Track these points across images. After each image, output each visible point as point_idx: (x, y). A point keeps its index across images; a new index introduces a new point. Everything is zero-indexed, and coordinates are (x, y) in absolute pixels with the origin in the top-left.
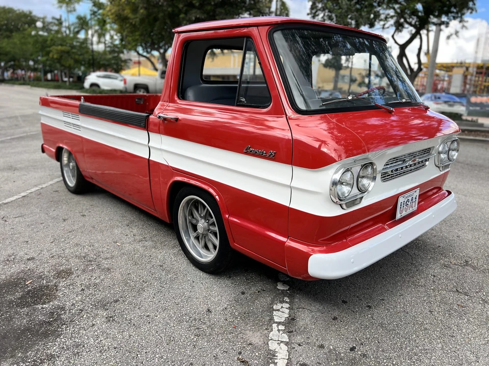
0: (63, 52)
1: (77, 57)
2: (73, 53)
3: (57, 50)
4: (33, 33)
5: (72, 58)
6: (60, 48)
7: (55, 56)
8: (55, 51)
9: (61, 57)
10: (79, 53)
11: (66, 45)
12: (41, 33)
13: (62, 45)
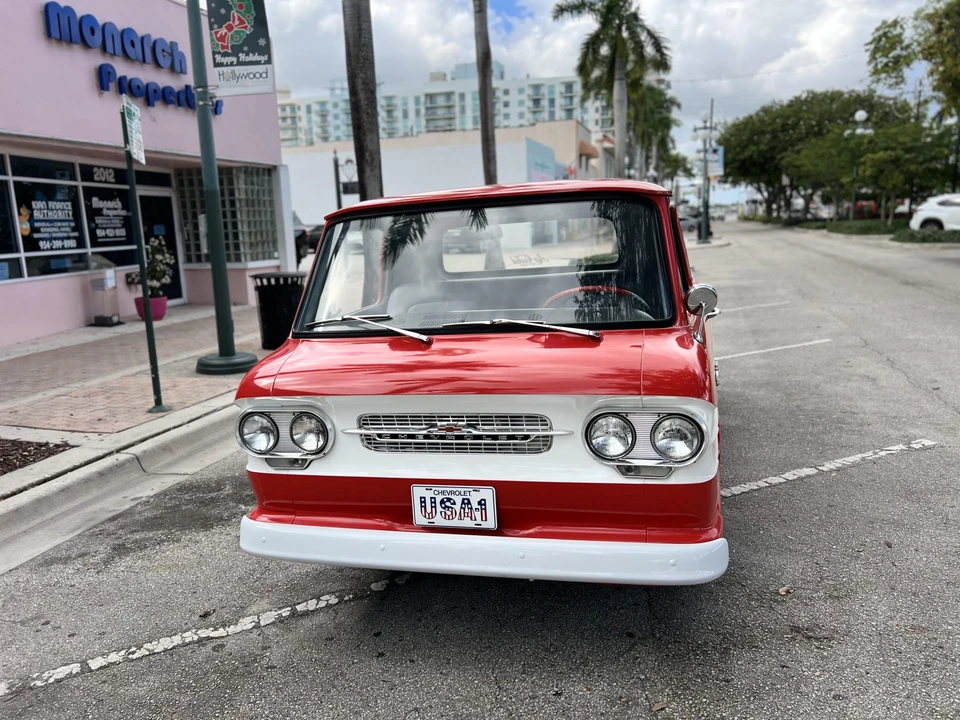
0: (885, 162)
1: (913, 167)
2: (907, 160)
3: (873, 160)
4: (847, 132)
5: (902, 172)
6: (881, 154)
7: (868, 173)
8: (869, 163)
9: (882, 171)
10: (921, 159)
11: (893, 149)
12: (859, 131)
13: (886, 149)
